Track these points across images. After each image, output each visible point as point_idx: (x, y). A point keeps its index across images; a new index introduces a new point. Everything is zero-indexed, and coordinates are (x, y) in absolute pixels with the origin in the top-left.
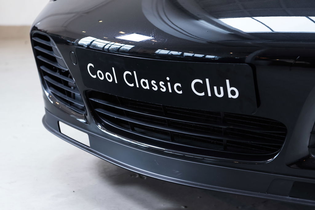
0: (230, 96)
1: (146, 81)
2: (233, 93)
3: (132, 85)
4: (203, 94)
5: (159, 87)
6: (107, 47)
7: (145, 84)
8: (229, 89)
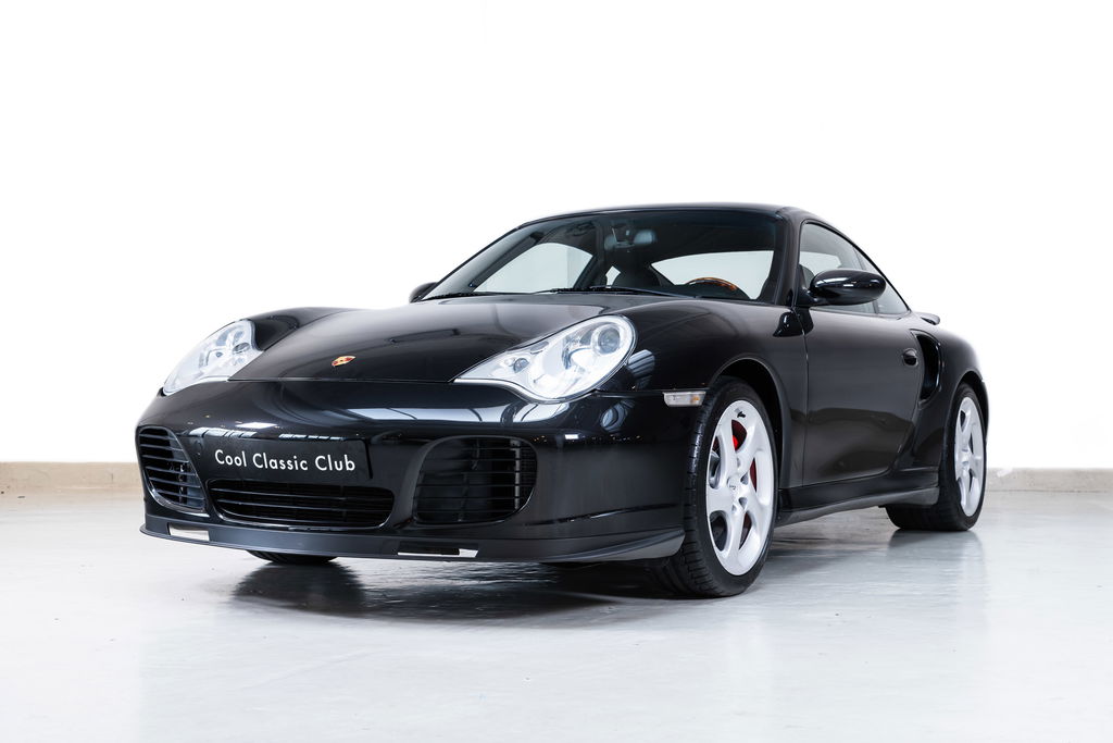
0: (348, 469)
1: (275, 461)
2: (350, 466)
3: (261, 467)
4: (325, 469)
5: (287, 466)
6: (227, 435)
7: (274, 464)
8: (347, 463)
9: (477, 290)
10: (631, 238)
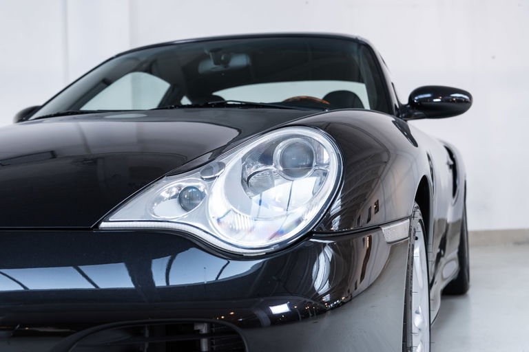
9: (84, 108)
10: (226, 62)
